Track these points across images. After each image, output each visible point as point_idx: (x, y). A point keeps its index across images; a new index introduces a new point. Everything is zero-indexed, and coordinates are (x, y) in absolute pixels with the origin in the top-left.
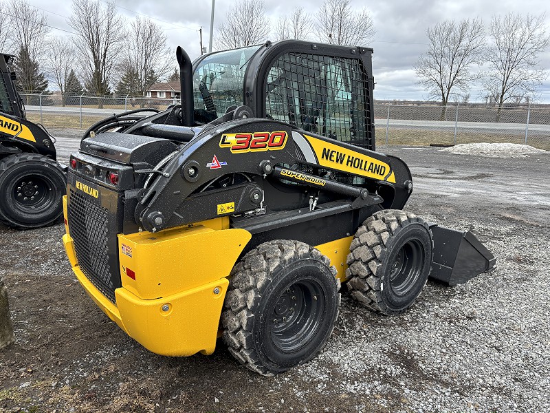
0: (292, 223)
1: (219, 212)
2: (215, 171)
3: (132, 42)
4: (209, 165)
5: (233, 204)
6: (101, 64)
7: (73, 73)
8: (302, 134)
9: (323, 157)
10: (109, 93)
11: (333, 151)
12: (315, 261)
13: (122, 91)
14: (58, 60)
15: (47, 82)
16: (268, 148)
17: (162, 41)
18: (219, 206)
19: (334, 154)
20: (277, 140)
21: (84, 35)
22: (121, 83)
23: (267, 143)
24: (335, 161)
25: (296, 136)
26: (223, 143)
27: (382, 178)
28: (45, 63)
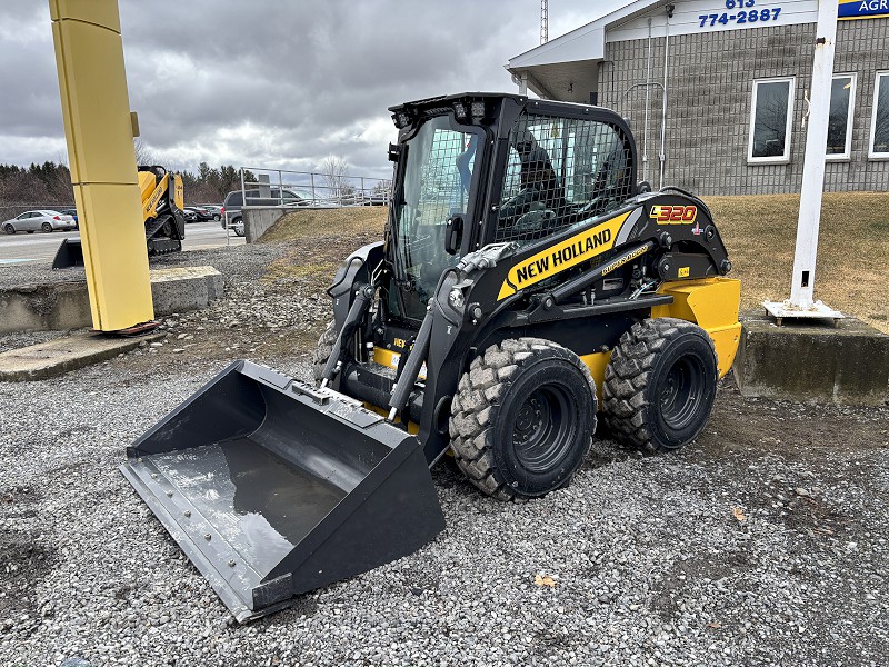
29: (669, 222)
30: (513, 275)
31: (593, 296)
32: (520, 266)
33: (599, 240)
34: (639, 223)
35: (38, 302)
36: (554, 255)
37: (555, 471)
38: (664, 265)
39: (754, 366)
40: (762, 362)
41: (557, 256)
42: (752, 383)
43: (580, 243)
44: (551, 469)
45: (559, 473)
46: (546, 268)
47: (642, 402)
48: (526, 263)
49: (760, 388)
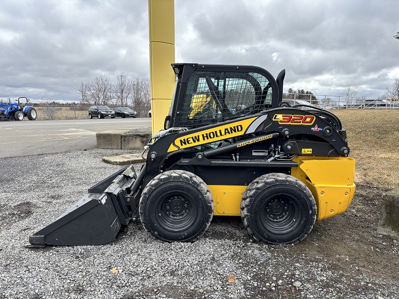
29: (290, 123)
30: (177, 142)
31: (238, 157)
32: (182, 138)
33: (234, 130)
34: (264, 123)
35: (144, 139)
36: (203, 135)
37: (182, 233)
38: (287, 146)
39: (385, 215)
40: (389, 213)
41: (205, 135)
42: (383, 225)
43: (220, 131)
44: (179, 232)
45: (184, 235)
46: (198, 140)
47: (246, 213)
48: (186, 137)
49: (388, 230)
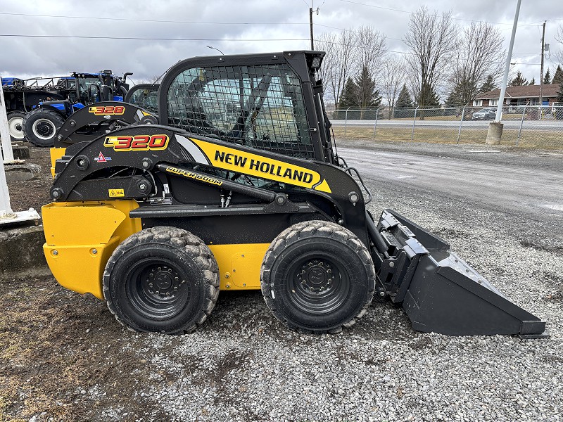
0: (187, 215)
1: (111, 195)
2: (101, 163)
3: (463, 49)
4: (96, 159)
5: (122, 190)
6: (428, 77)
7: (405, 87)
8: (187, 137)
9: (216, 159)
10: (438, 104)
11: (228, 155)
12: (171, 248)
13: (451, 102)
14: (390, 77)
15: (381, 98)
16: (148, 148)
17: (497, 43)
18: (110, 191)
19: (230, 157)
20: (158, 142)
21: (416, 49)
22: (452, 93)
23: (148, 144)
24: (234, 163)
25: (180, 139)
26: (107, 143)
27: (309, 186)
28: (380, 80)
